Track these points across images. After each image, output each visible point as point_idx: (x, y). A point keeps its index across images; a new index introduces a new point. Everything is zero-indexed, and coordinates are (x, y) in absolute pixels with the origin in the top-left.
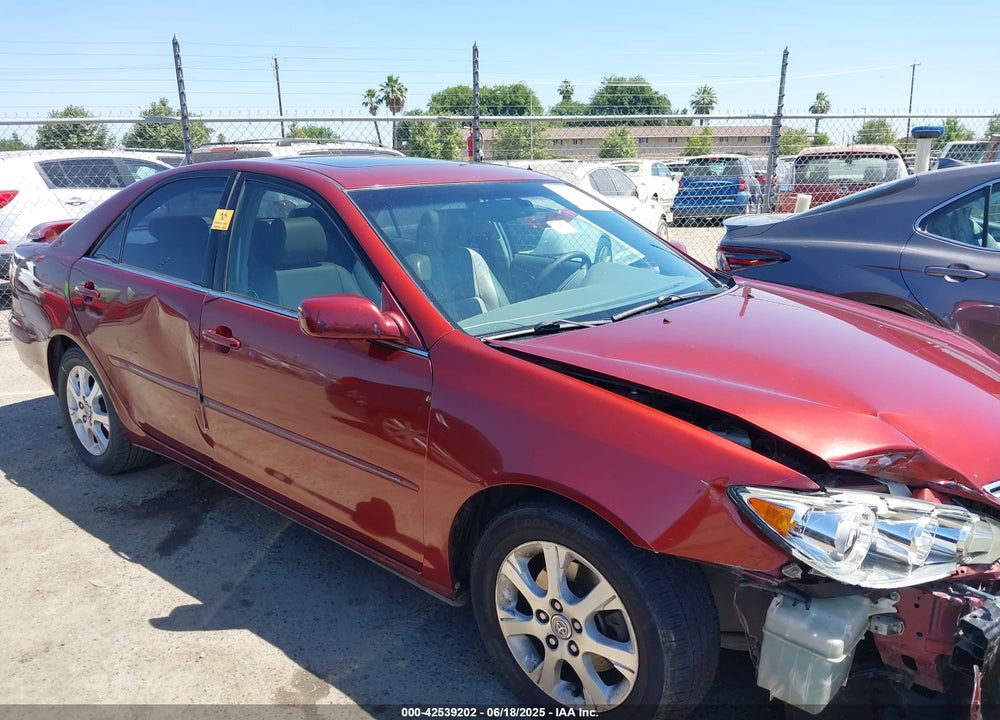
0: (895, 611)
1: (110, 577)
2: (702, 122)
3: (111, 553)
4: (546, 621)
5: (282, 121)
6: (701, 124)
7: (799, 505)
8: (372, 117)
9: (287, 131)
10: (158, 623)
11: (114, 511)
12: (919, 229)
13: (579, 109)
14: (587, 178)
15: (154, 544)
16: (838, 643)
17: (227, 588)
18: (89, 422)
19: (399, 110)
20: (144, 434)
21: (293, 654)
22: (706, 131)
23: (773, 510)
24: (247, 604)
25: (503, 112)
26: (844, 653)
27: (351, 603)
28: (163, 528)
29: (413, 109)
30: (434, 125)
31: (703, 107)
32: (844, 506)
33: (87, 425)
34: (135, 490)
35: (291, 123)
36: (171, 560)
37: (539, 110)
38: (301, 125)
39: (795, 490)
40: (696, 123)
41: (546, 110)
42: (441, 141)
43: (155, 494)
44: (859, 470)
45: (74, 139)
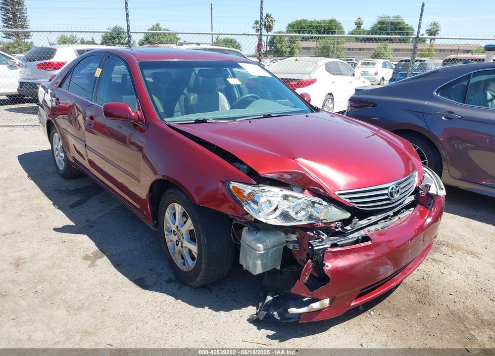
0: (296, 239)
1: (48, 213)
2: (431, 40)
3: (52, 205)
4: (175, 235)
5: (212, 34)
6: (431, 42)
7: (247, 189)
8: (257, 34)
9: (214, 40)
10: (56, 230)
11: (61, 191)
12: (435, 93)
13: (365, 32)
14: (324, 66)
15: (69, 204)
16: (260, 246)
17: (87, 221)
18: (60, 156)
19: (270, 31)
20: (73, 161)
21: (97, 245)
22: (432, 45)
23: (239, 191)
24: (91, 227)
25: (324, 33)
26: (264, 250)
27: (130, 231)
28: (75, 199)
29: (278, 31)
30: (286, 39)
31: (432, 33)
32: (266, 192)
33: (58, 157)
34: (72, 185)
35: (217, 36)
36: (72, 210)
37: (343, 32)
38: (221, 37)
39: (247, 184)
40: (428, 41)
41: (347, 33)
42: (290, 47)
43: (79, 187)
44: (274, 178)
45: (117, 41)
